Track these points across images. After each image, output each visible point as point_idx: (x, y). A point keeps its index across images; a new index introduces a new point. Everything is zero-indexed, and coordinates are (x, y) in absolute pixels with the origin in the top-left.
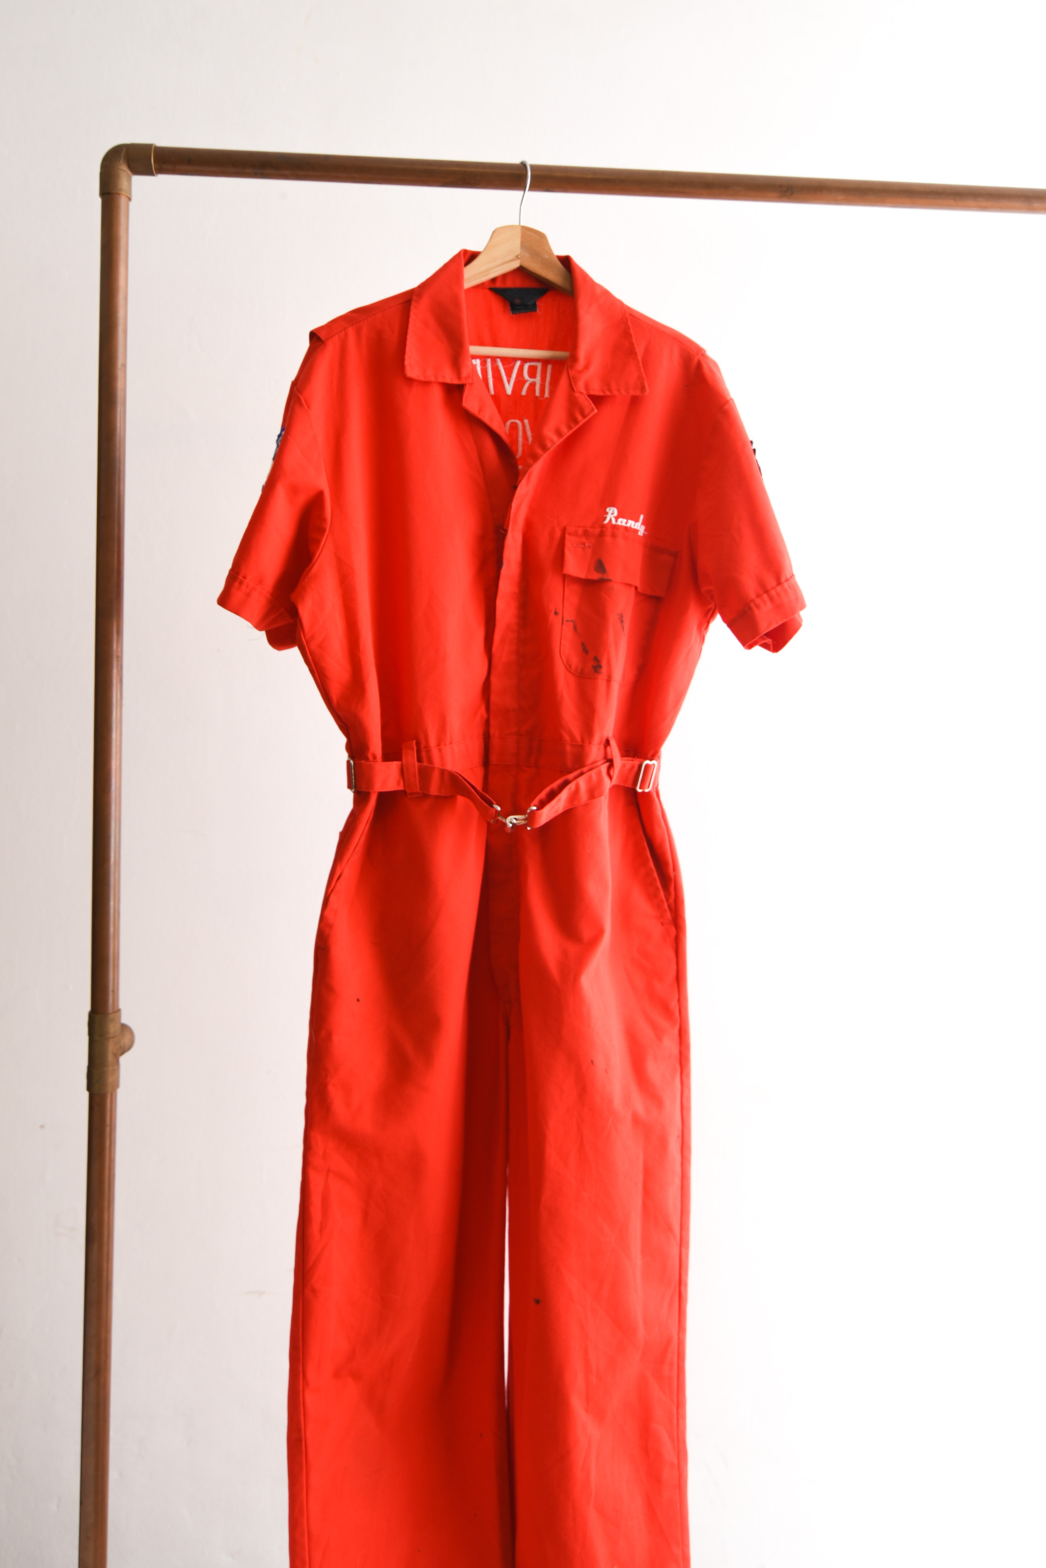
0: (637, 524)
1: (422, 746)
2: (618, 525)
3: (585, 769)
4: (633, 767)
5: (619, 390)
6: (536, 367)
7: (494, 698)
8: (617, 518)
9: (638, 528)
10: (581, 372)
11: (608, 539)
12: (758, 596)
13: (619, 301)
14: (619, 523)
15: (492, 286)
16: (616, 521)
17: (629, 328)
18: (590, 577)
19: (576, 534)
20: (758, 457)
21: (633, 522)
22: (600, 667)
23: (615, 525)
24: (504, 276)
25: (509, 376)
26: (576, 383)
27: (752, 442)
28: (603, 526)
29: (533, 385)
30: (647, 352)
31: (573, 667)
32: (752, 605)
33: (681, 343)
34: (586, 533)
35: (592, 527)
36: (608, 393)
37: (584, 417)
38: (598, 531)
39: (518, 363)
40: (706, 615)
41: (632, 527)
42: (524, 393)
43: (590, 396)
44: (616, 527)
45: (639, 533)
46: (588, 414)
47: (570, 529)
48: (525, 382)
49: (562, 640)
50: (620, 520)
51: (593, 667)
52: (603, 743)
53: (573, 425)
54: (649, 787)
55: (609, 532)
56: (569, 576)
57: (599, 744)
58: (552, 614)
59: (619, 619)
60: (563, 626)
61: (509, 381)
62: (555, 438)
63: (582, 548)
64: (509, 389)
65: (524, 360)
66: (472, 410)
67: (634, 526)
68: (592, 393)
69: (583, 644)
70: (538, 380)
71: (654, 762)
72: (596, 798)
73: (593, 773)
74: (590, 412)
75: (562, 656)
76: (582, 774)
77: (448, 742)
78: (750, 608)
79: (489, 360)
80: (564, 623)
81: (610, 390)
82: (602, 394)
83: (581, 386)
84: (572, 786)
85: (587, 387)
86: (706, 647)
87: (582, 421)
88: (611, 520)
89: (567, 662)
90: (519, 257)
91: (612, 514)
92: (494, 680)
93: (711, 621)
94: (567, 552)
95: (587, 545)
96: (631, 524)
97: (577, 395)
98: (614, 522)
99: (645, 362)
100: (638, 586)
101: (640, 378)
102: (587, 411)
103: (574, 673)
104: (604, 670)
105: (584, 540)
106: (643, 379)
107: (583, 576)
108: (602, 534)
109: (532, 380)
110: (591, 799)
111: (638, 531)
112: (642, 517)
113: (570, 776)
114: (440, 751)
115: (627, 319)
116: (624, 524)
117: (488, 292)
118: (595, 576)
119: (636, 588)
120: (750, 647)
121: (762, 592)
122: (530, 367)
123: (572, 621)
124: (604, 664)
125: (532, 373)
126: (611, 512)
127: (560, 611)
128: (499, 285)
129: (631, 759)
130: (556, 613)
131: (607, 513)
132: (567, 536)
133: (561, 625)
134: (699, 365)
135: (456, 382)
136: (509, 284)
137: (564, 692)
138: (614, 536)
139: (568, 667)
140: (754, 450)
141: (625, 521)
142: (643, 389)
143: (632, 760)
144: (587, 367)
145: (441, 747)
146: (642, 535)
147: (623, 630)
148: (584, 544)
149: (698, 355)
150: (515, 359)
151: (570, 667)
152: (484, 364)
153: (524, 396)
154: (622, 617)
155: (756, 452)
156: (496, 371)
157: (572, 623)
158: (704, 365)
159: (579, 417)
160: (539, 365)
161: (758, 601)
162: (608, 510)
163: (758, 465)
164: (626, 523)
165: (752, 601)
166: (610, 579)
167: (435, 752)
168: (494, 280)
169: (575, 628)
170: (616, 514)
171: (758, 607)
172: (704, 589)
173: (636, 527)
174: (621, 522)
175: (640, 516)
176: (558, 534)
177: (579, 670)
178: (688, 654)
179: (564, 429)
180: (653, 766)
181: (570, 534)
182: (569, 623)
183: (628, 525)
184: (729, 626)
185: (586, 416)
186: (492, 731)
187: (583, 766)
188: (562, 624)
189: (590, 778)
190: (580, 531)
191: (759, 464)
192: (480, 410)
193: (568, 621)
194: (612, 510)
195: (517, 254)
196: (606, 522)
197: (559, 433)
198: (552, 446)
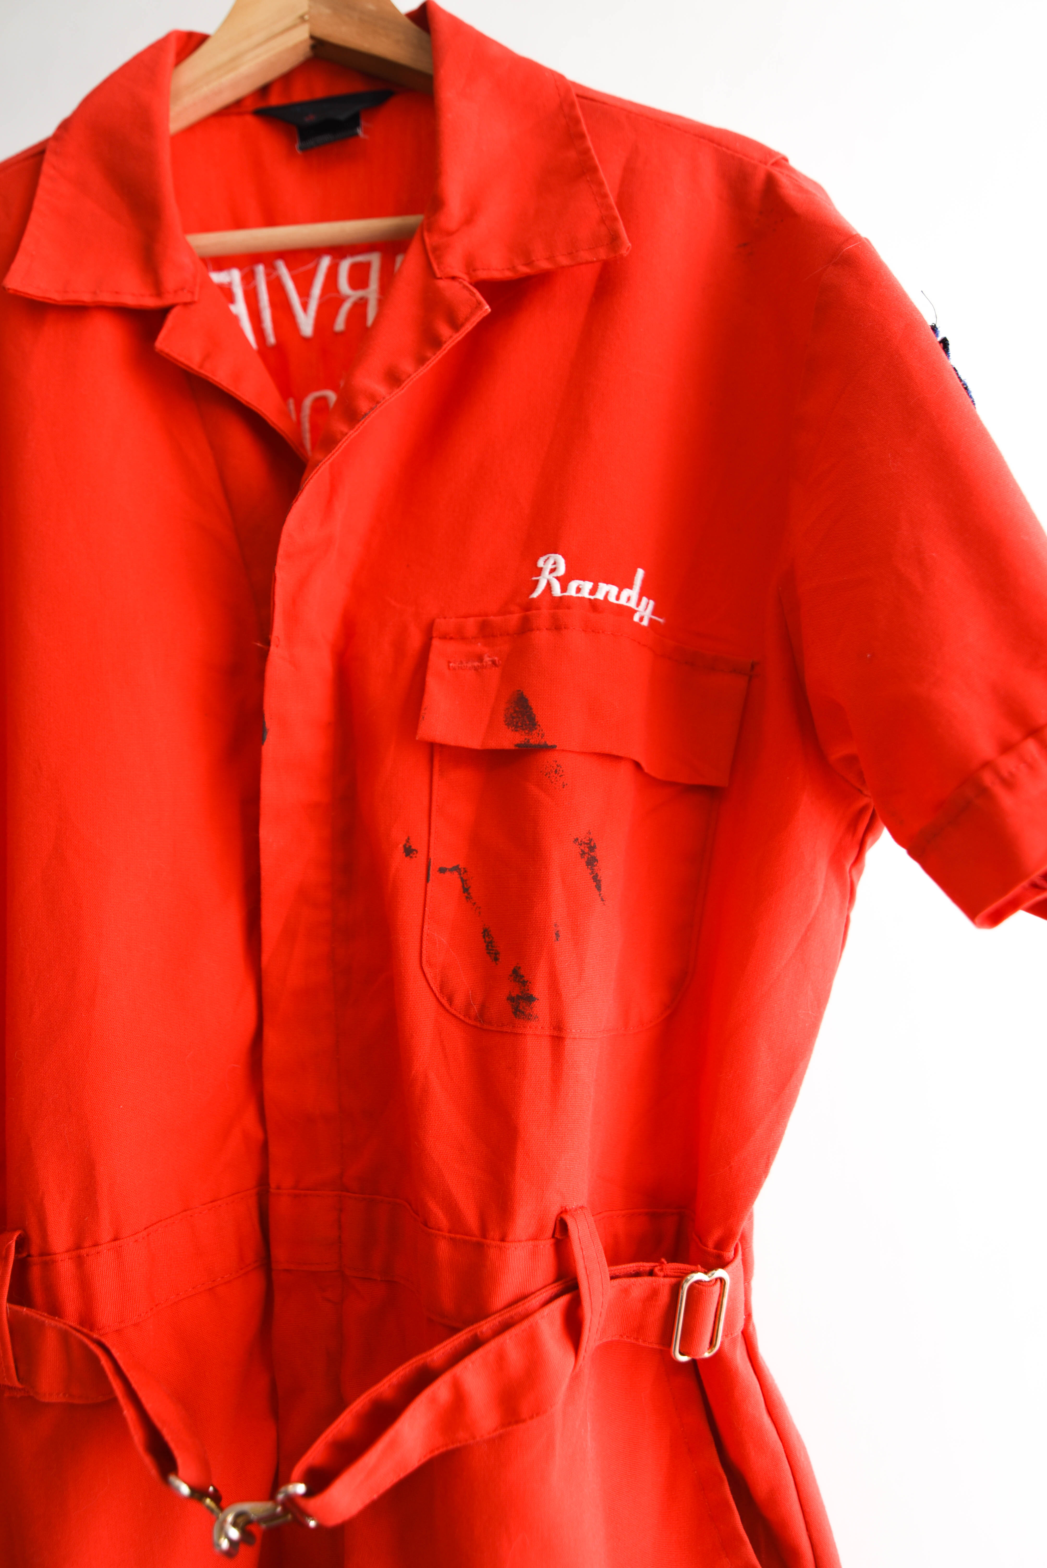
0: (626, 593)
1: (35, 1250)
2: (570, 597)
3: (485, 1327)
4: (654, 1293)
5: (551, 259)
6: (367, 266)
7: (271, 1086)
8: (564, 582)
9: (632, 604)
10: (450, 234)
11: (542, 637)
12: (1006, 748)
13: (553, 73)
14: (572, 591)
15: (261, 105)
16: (564, 589)
17: (577, 121)
18: (493, 745)
19: (459, 636)
20: (957, 358)
21: (614, 590)
22: (530, 999)
23: (561, 598)
24: (287, 79)
25: (304, 293)
26: (439, 258)
27: (934, 328)
28: (530, 606)
29: (361, 306)
30: (629, 172)
31: (459, 1000)
32: (988, 778)
33: (719, 144)
34: (486, 631)
35: (504, 611)
36: (524, 270)
37: (456, 326)
38: (514, 619)
39: (325, 262)
40: (853, 825)
41: (612, 599)
42: (340, 325)
43: (481, 285)
44: (563, 603)
45: (636, 618)
46: (467, 319)
47: (442, 625)
48: (341, 300)
49: (426, 927)
50: (573, 585)
51: (511, 999)
52: (549, 1232)
53: (429, 354)
54: (712, 1344)
55: (543, 617)
56: (442, 746)
57: (535, 1238)
58: (399, 854)
59: (583, 854)
60: (429, 885)
61: (305, 306)
62: (380, 389)
63: (476, 669)
64: (306, 324)
65: (338, 251)
66: (182, 359)
67: (618, 598)
68: (483, 275)
69: (486, 933)
70: (372, 291)
71: (720, 1273)
72: (524, 1421)
73: (510, 1341)
74: (472, 314)
75: (426, 969)
76: (475, 1344)
77: (106, 1235)
78: (984, 792)
79: (260, 269)
80: (431, 877)
81: (529, 263)
82: (508, 274)
83: (454, 263)
84: (440, 1389)
85: (470, 266)
86: (856, 914)
87: (451, 337)
88: (549, 585)
89: (442, 988)
90: (307, 17)
91: (553, 571)
92: (271, 1037)
93: (869, 841)
94: (432, 683)
95: (487, 659)
96: (607, 591)
97: (442, 284)
98: (557, 591)
99: (625, 201)
100: (637, 758)
101: (607, 220)
102: (463, 311)
103: (462, 1017)
104: (541, 1007)
105: (479, 647)
106: (615, 219)
107: (475, 743)
108: (526, 627)
109: (360, 293)
110: (510, 1424)
111: (634, 612)
112: (640, 573)
113: (437, 1354)
114: (80, 1262)
115: (572, 105)
116: (585, 594)
117: (250, 120)
118: (508, 739)
119: (637, 765)
120: (995, 919)
121: (1016, 735)
122: (354, 268)
123: (457, 868)
124: (540, 989)
125: (359, 278)
126: (550, 566)
127: (419, 845)
128: (275, 100)
129: (647, 1266)
130: (409, 851)
131: (539, 571)
132: (436, 643)
133: (424, 882)
134: (771, 183)
135: (150, 302)
136: (299, 94)
137: (432, 1076)
138: (557, 627)
139: (444, 1001)
140: (945, 343)
141: (588, 586)
142: (614, 239)
143: (651, 1273)
144: (469, 220)
145: (84, 1252)
146: (645, 623)
147: (599, 888)
148: (480, 658)
149: (766, 164)
150: (314, 253)
151: (450, 1000)
152: (249, 279)
153: (341, 334)
154: (592, 848)
155: (951, 347)
156: (276, 287)
157: (456, 874)
158: (784, 180)
159: (444, 331)
160: (375, 259)
161: (1008, 764)
162: (540, 563)
163: (961, 380)
164: (593, 591)
165: (987, 764)
166: (549, 744)
167: (65, 1268)
168: (264, 90)
169: (466, 890)
170: (562, 570)
171: (1009, 784)
172: (837, 753)
173: (623, 601)
174: (579, 590)
175: (634, 573)
176: (415, 640)
177: (475, 1009)
178: (805, 939)
179: (406, 366)
180: (719, 1282)
181: (444, 637)
182: (447, 874)
183: (600, 596)
184: (915, 853)
185: (462, 325)
186: (275, 1177)
187: (482, 1314)
188: (427, 880)
189: (501, 1357)
190: (471, 626)
191: (962, 378)
192: (207, 356)
193: (442, 870)
194: (551, 561)
195: (300, 12)
196: (535, 595)
197: (394, 379)
198: (371, 409)
